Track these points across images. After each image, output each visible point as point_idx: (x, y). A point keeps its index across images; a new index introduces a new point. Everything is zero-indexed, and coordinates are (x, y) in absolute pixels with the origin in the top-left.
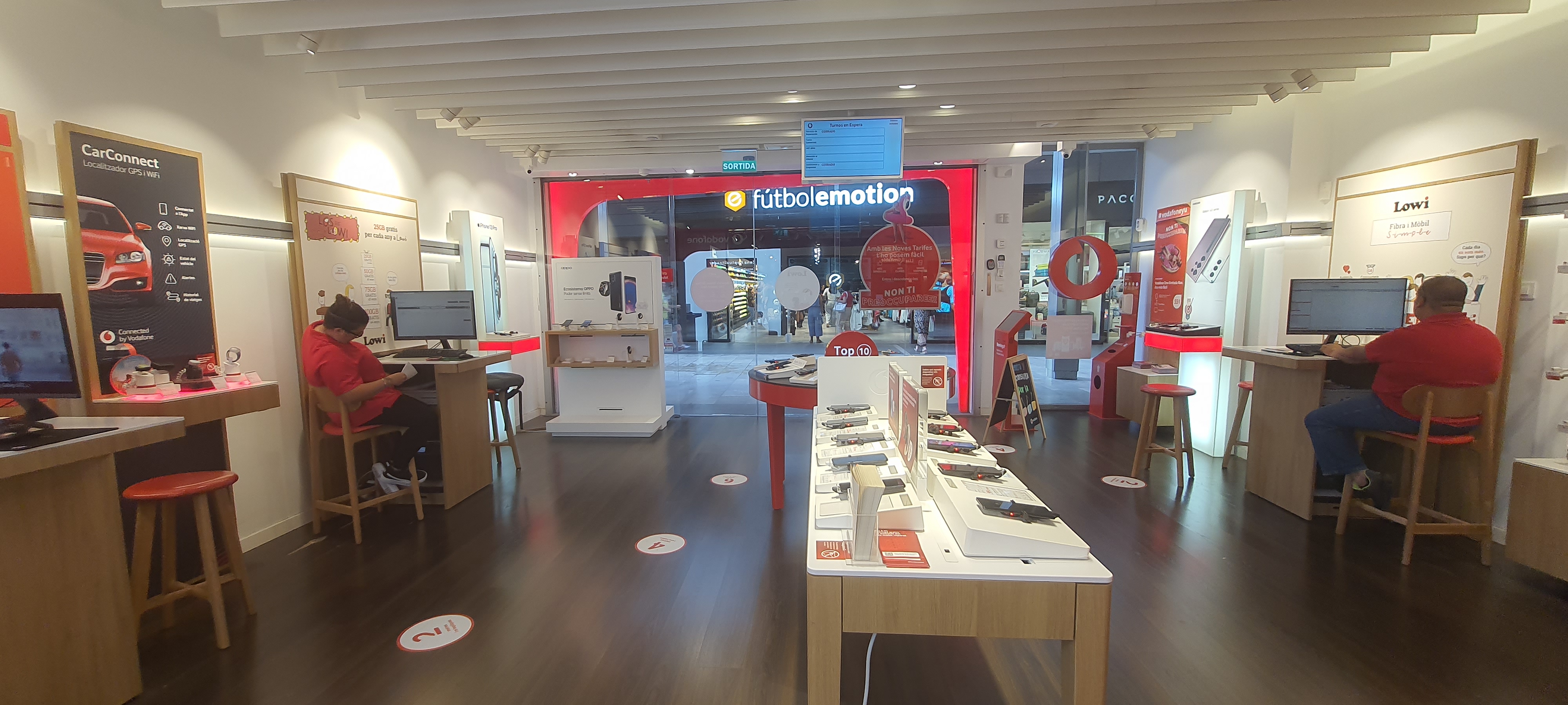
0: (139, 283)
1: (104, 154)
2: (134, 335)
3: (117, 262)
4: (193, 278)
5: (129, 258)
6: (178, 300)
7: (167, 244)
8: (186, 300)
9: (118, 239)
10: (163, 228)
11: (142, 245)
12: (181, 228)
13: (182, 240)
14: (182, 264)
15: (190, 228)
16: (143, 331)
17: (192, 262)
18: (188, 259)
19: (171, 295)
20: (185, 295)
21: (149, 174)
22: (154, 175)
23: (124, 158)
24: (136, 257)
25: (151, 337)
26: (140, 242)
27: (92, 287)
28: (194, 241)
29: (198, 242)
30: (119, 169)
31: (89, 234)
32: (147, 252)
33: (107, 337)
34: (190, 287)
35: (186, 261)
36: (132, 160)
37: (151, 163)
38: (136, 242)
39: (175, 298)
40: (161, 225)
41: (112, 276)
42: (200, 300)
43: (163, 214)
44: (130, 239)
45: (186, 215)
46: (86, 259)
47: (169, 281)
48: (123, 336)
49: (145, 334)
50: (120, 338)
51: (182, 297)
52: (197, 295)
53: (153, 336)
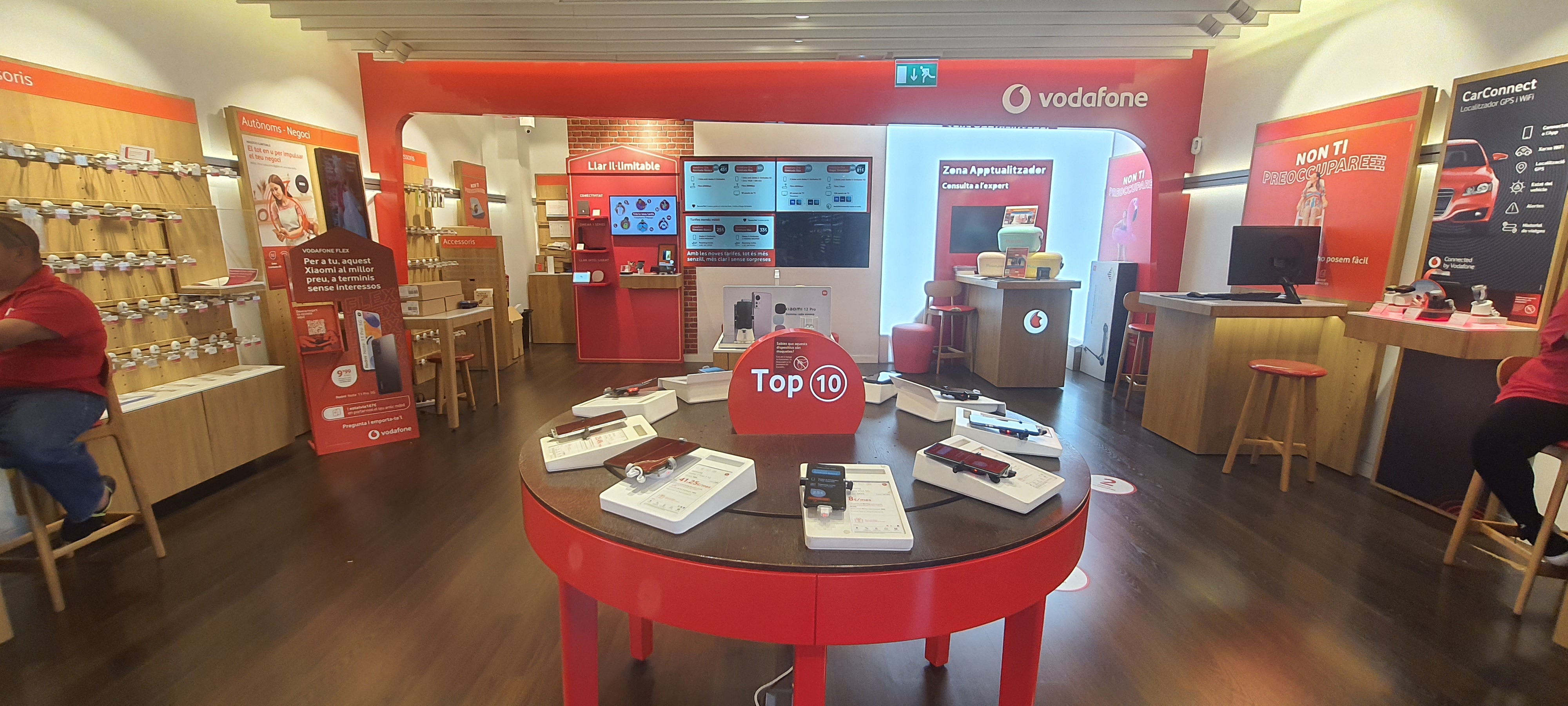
0: (1477, 214)
1: (1481, 95)
2: (1457, 263)
3: (1464, 195)
4: (1542, 206)
5: (1476, 190)
6: (1515, 230)
7: (1520, 170)
8: (1524, 231)
9: (1471, 174)
10: (1522, 154)
11: (1493, 176)
12: (1544, 149)
13: (1541, 164)
14: (1532, 191)
15: (1556, 148)
16: (1466, 260)
17: (1546, 187)
18: (1542, 184)
19: (1507, 226)
20: (1525, 225)
21: (1523, 98)
22: (1527, 98)
23: (1498, 92)
24: (1483, 188)
25: (1472, 267)
26: (1491, 173)
27: (1436, 219)
28: (1557, 162)
29: (1563, 162)
30: (1492, 104)
31: (1448, 173)
32: (1496, 182)
33: (1435, 262)
34: (1533, 216)
35: (1539, 187)
36: (1505, 90)
37: (1527, 86)
38: (1487, 174)
39: (1511, 229)
40: (1520, 151)
41: (1454, 210)
42: (1543, 231)
43: (1527, 138)
44: (1483, 171)
45: (1556, 133)
46: (1439, 195)
47: (1510, 211)
48: (1448, 263)
49: (1468, 264)
50: (1444, 264)
51: (1520, 228)
52: (1540, 226)
53: (1474, 266)
